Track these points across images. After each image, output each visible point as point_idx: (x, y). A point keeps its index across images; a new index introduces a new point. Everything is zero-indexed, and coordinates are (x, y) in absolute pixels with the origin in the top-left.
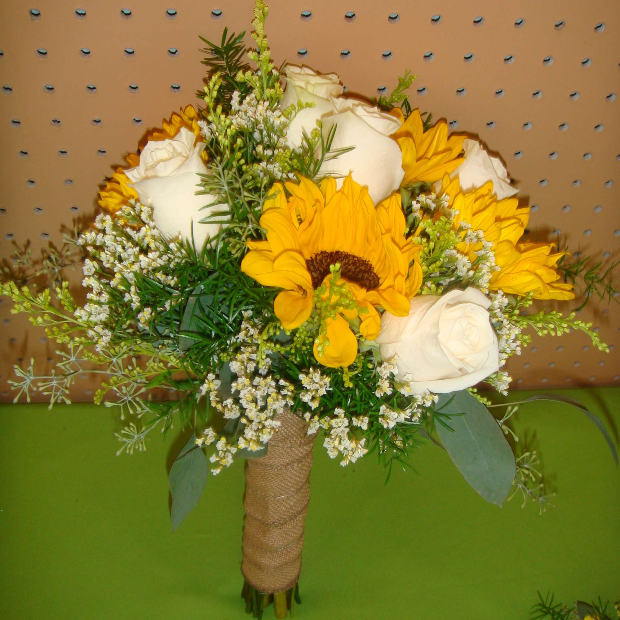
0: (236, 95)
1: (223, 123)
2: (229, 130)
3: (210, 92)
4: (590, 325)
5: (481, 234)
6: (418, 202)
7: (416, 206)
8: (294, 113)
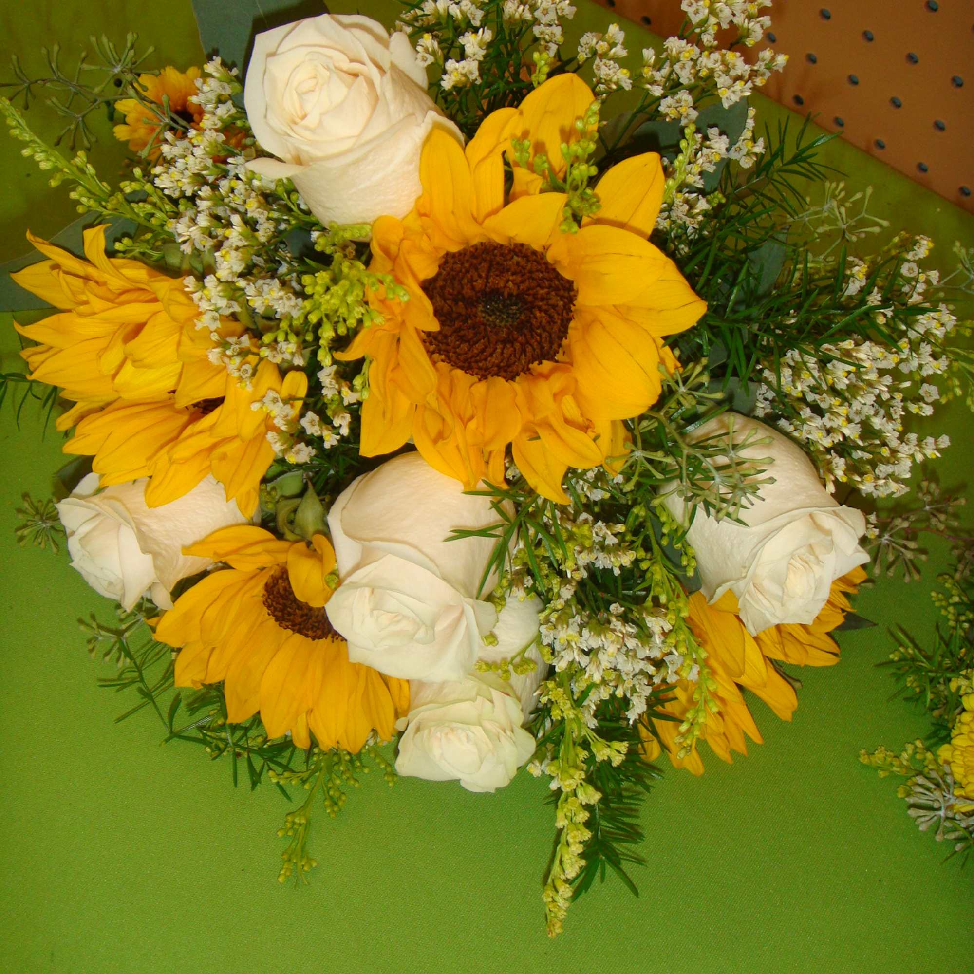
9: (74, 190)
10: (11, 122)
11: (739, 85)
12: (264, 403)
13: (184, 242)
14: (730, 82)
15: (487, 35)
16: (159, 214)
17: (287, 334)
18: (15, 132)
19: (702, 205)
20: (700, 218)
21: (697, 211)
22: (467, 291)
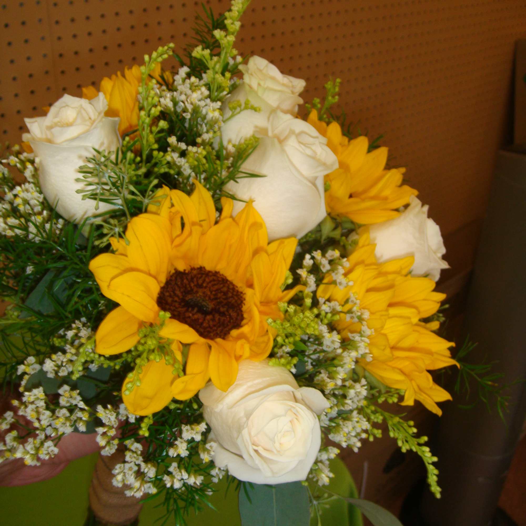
0: (184, 71)
1: (150, 99)
2: (153, 109)
3: (149, 62)
4: (435, 459)
5: (366, 315)
6: (313, 258)
7: (308, 261)
8: (238, 109)
9: (414, 433)
10: (435, 478)
11: (32, 399)
12: (347, 283)
13: (364, 386)
14: (36, 402)
15: (172, 453)
16: (369, 411)
17: (325, 317)
18: (436, 472)
19: (70, 334)
20: (74, 326)
21: (75, 331)
22: (217, 317)
